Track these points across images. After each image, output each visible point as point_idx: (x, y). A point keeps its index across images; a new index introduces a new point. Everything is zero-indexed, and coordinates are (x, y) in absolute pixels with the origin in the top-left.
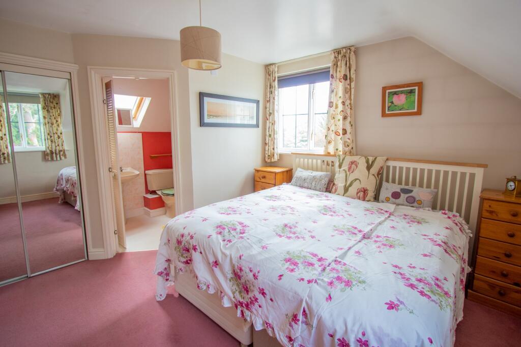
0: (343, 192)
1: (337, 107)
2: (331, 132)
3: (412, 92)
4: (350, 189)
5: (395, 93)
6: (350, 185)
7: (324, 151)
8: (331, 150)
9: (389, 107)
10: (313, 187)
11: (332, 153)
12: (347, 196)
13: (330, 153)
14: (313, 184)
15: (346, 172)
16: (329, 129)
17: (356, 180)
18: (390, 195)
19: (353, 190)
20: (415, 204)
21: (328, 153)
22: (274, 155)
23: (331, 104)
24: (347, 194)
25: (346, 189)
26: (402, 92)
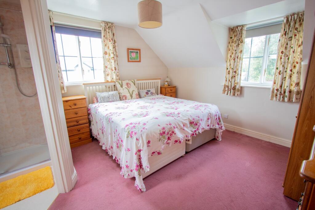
0: (130, 97)
1: (110, 55)
2: (109, 69)
3: (137, 52)
4: (133, 95)
5: (132, 52)
6: (132, 94)
7: (105, 80)
8: (109, 79)
9: (130, 58)
10: (115, 100)
11: (110, 80)
12: (133, 99)
13: (108, 81)
14: (115, 98)
15: (127, 88)
16: (106, 67)
17: (133, 91)
18: (145, 94)
19: (134, 95)
20: (153, 95)
21: (107, 81)
22: (63, 88)
23: (105, 53)
24: (133, 98)
25: (131, 96)
26: (134, 52)
